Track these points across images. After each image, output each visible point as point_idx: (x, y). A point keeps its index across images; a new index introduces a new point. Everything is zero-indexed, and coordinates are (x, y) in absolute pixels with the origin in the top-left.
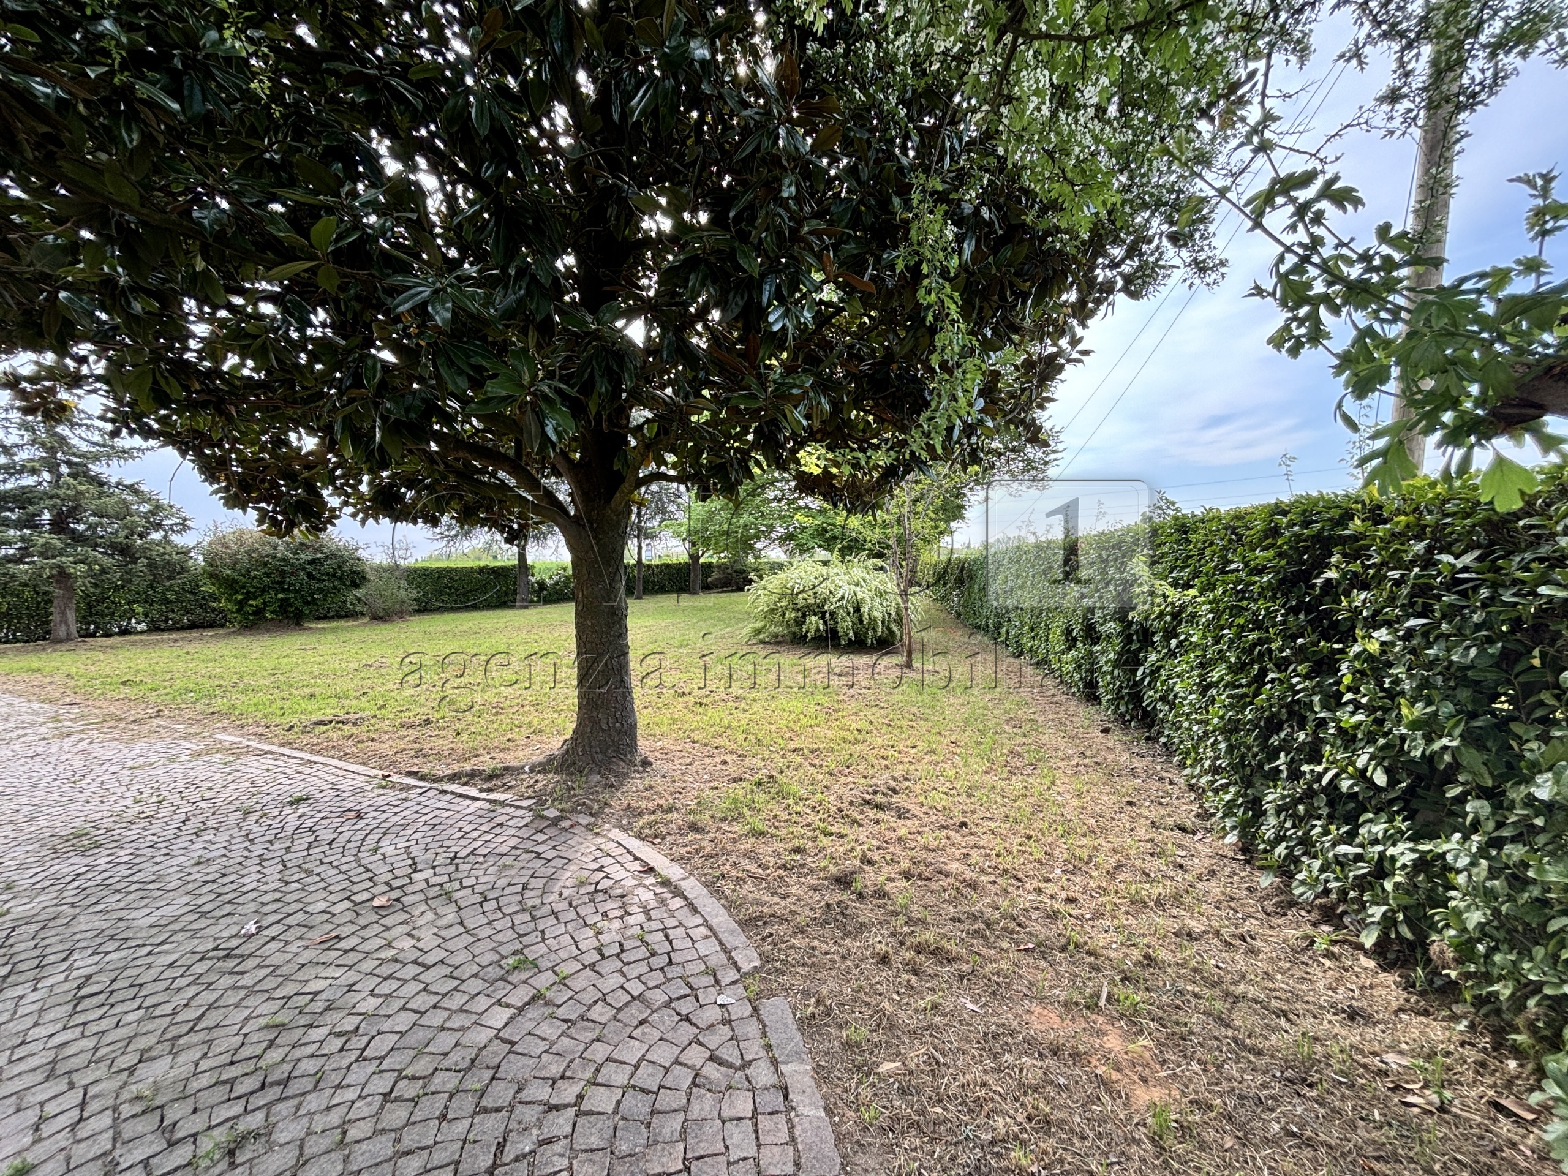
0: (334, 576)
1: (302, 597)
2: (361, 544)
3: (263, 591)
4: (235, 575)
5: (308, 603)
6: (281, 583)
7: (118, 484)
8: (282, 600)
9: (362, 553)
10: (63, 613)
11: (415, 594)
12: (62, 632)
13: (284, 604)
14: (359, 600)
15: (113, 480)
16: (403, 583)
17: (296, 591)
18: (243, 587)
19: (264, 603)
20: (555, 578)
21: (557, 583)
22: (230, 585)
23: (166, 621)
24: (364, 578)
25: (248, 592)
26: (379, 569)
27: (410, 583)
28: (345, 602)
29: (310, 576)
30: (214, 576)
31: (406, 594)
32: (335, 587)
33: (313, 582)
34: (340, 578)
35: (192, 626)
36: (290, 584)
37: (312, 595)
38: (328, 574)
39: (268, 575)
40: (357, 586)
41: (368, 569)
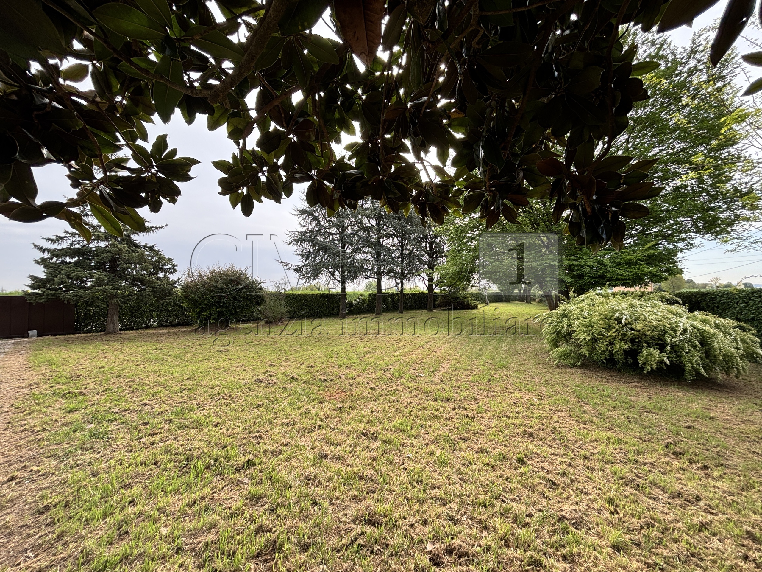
0: (247, 298)
1: (230, 311)
2: (262, 280)
3: (210, 307)
4: (196, 297)
5: (232, 314)
6: (219, 302)
7: (145, 246)
8: (219, 312)
9: (263, 286)
10: (112, 317)
11: (288, 309)
12: (110, 328)
13: (220, 314)
14: (260, 311)
15: (142, 244)
16: (283, 303)
17: (227, 307)
18: (200, 304)
19: (210, 314)
20: (358, 300)
21: (358, 303)
22: (194, 303)
23: (167, 322)
24: (263, 300)
25: (202, 307)
26: (271, 295)
27: (286, 302)
28: (253, 312)
29: (234, 299)
30: (186, 297)
31: (283, 308)
32: (247, 305)
33: (235, 302)
34: (250, 300)
35: (179, 324)
36: (224, 303)
37: (235, 309)
38: (244, 298)
39: (212, 297)
40: (259, 304)
41: (265, 295)
